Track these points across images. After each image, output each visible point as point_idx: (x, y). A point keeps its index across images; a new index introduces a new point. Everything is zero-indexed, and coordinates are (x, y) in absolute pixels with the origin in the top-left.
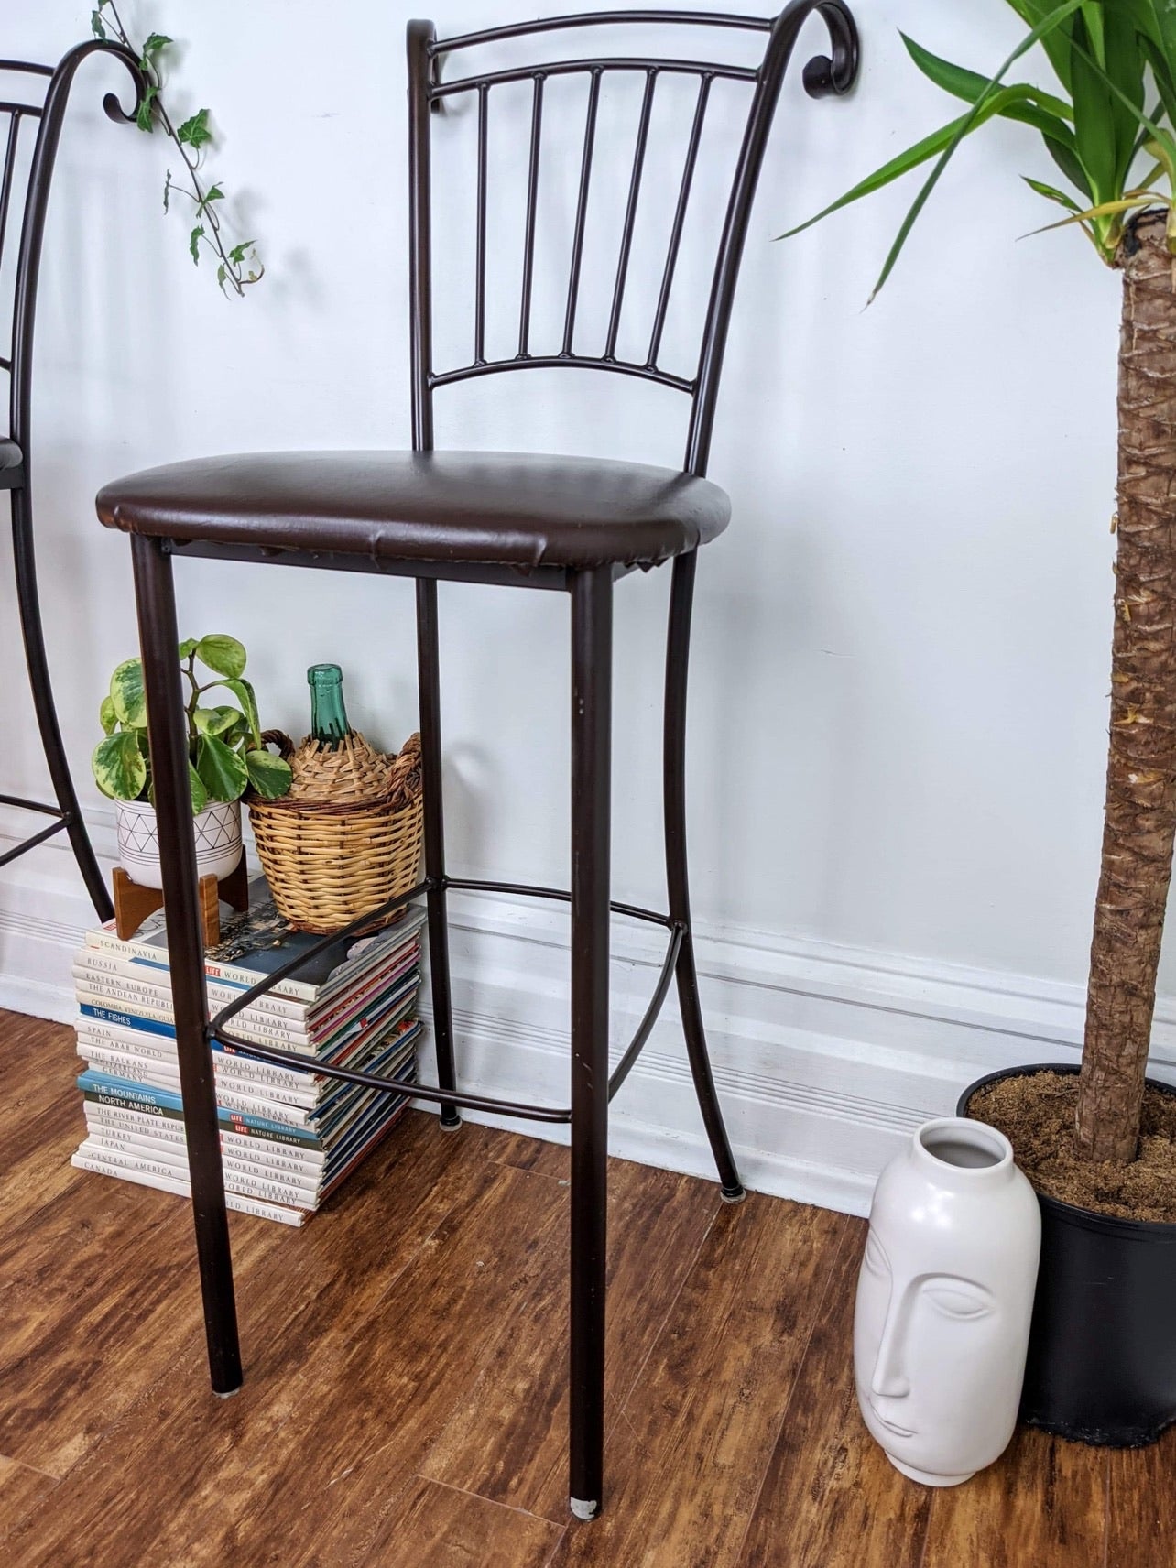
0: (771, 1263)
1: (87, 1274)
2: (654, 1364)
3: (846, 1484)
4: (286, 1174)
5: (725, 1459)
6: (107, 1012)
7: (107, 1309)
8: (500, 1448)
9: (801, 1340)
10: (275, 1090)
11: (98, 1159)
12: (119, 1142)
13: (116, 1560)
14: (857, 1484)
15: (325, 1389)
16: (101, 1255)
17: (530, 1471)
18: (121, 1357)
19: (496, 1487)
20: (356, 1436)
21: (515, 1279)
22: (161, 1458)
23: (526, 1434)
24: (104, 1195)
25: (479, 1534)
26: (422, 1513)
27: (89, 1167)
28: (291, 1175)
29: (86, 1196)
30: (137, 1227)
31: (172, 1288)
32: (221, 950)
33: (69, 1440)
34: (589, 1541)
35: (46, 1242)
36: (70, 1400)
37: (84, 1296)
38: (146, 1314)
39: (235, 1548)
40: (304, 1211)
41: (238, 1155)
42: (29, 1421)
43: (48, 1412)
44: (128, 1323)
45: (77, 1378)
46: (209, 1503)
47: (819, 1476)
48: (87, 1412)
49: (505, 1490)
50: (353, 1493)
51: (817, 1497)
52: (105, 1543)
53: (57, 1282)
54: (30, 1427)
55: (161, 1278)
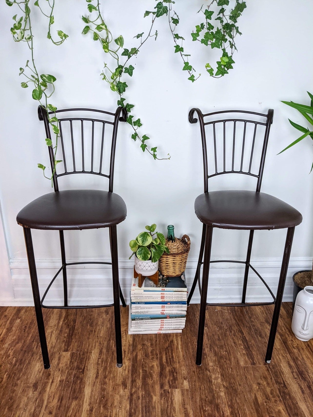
0: (259, 314)
1: (154, 354)
2: (257, 337)
3: (297, 345)
4: (178, 324)
5: (279, 347)
6: (139, 303)
7: (165, 358)
8: (248, 357)
10: (178, 309)
11: (135, 331)
12: (139, 327)
13: (211, 397)
14: (298, 344)
15: (214, 358)
16: (153, 349)
17: (256, 359)
18: (177, 365)
19: (253, 364)
20: (226, 364)
21: (225, 330)
22: (201, 379)
23: (250, 354)
24: (141, 338)
25: (258, 371)
26: (247, 371)
27: (133, 334)
28: (179, 324)
29: (138, 339)
30: (154, 342)
31: (172, 350)
32: (160, 285)
33: (184, 382)
34: (272, 366)
35: (140, 350)
36: (176, 375)
37: (158, 358)
38: (173, 357)
39: (226, 387)
40: (182, 329)
41: (167, 323)
42: (173, 382)
43: (175, 379)
44: (171, 359)
45: (173, 372)
46: (216, 382)
47: (292, 345)
48: (181, 376)
49: (255, 364)
50: (235, 372)
51: (294, 348)
52: (207, 395)
53: (151, 357)
54: (175, 382)
55: (168, 350)
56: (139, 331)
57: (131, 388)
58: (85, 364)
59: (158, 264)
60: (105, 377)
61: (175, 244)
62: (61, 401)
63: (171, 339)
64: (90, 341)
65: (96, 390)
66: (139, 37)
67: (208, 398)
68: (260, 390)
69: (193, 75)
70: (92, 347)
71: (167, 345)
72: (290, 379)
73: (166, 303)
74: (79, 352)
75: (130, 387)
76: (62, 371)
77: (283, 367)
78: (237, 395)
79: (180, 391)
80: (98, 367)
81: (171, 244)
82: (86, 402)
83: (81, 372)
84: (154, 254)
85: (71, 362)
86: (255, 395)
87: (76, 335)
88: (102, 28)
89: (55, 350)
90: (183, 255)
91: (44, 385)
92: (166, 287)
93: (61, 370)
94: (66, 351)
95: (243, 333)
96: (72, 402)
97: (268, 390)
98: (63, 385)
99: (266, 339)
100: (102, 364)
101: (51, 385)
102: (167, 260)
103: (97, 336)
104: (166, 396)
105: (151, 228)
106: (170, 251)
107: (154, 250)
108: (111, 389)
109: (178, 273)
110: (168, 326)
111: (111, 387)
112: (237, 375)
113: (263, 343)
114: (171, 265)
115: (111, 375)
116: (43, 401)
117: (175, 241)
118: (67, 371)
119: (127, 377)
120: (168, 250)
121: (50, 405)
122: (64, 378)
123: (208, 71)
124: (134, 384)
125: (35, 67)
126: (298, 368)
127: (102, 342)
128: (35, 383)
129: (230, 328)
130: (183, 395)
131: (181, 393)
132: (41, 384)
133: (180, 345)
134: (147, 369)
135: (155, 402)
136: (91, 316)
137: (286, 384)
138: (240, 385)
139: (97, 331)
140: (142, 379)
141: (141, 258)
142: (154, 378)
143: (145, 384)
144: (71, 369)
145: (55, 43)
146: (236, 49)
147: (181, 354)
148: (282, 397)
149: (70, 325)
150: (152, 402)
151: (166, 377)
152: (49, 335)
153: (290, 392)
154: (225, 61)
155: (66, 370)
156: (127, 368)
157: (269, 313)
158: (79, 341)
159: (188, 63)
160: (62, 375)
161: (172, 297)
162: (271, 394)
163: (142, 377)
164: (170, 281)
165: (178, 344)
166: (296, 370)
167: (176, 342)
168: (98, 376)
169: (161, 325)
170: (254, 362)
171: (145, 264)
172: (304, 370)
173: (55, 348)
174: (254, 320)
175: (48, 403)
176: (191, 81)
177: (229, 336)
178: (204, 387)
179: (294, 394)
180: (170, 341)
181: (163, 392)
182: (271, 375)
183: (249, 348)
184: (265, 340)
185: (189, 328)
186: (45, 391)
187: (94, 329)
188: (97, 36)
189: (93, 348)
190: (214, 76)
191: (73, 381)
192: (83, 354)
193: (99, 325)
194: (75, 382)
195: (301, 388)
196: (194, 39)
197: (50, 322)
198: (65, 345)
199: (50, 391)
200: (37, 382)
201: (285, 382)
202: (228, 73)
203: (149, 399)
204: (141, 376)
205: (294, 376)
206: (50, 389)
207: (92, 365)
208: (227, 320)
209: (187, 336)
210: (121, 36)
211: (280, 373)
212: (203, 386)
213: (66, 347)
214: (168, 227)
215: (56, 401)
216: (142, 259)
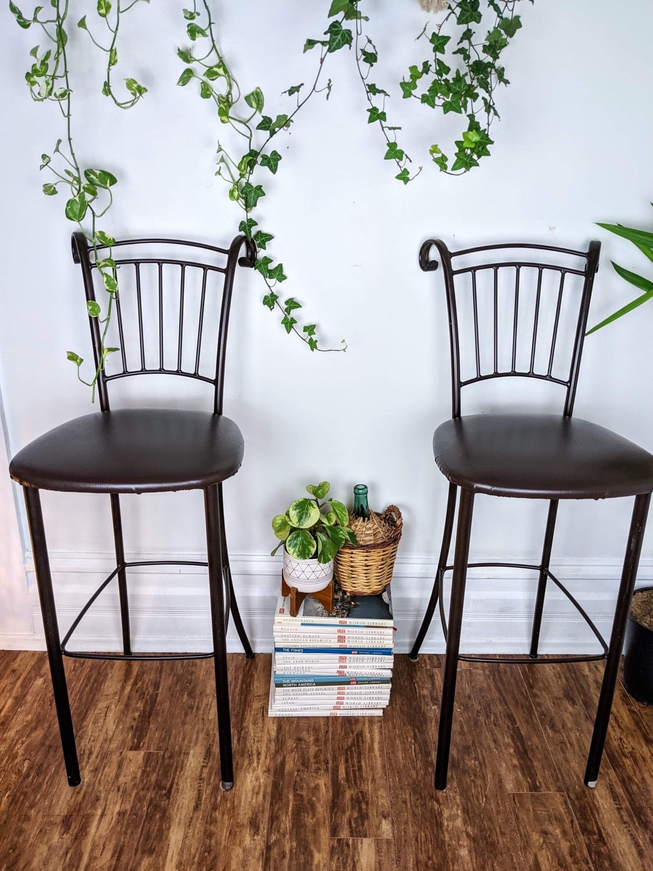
0: (550, 680)
1: (322, 760)
2: (545, 729)
3: (631, 750)
4: (374, 696)
6: (290, 649)
7: (344, 771)
8: (524, 774)
9: (580, 705)
10: (375, 664)
11: (283, 711)
12: (291, 702)
13: (440, 857)
14: (633, 748)
16: (319, 750)
17: (540, 778)
18: (368, 787)
19: (534, 788)
20: (475, 786)
21: (475, 713)
22: (420, 818)
23: (527, 767)
24: (294, 725)
25: (543, 804)
26: (520, 804)
27: (278, 716)
28: (377, 696)
29: (287, 728)
30: (321, 735)
31: (359, 755)
32: (337, 612)
33: (381, 823)
34: (575, 794)
35: (292, 752)
36: (366, 809)
37: (330, 768)
38: (360, 768)
39: (473, 838)
40: (383, 709)
41: (352, 694)
42: (360, 822)
43: (363, 817)
44: (357, 773)
45: (360, 800)
46: (451, 827)
47: (621, 749)
48: (377, 812)
49: (538, 788)
50: (493, 806)
51: (626, 756)
52: (430, 853)
53: (314, 767)
54: (363, 824)
55: (351, 752)
56: (291, 710)
57: (268, 833)
58: (174, 779)
59: (332, 567)
60: (215, 808)
61: (370, 525)
62: (119, 857)
63: (358, 729)
64: (187, 728)
65: (194, 835)
66: (293, 93)
67: (432, 860)
68: (547, 846)
69: (405, 169)
70: (190, 742)
71: (350, 741)
72: (613, 824)
73: (349, 651)
74: (162, 752)
75: (266, 831)
76: (124, 792)
77: (598, 797)
78: (495, 857)
79: (373, 844)
80: (200, 786)
81: (360, 525)
82: (172, 861)
83: (164, 795)
84: (324, 546)
85: (144, 772)
86: (535, 856)
87: (157, 714)
88: (217, 74)
89: (112, 746)
90: (385, 549)
91: (84, 820)
92: (348, 616)
93: (121, 790)
94: (135, 750)
95: (514, 720)
96: (141, 859)
97: (565, 846)
98: (125, 822)
99: (563, 734)
100: (210, 779)
101: (100, 820)
102: (352, 559)
103: (203, 719)
104: (343, 852)
105: (319, 491)
106: (358, 539)
107: (324, 538)
108: (225, 833)
109: (375, 587)
110: (352, 701)
111: (225, 831)
112: (498, 812)
113: (558, 742)
114: (360, 569)
115: (227, 804)
116: (81, 855)
117: (368, 520)
118: (135, 791)
119: (261, 808)
120: (355, 536)
121: (95, 864)
122: (128, 807)
123: (436, 160)
124: (275, 824)
125: (73, 154)
126: (633, 800)
127: (211, 732)
128: (66, 817)
129: (487, 710)
130: (378, 851)
131: (374, 847)
132: (79, 819)
133: (377, 743)
134: (304, 793)
135: (318, 865)
136: (192, 675)
137: (604, 835)
138: (503, 834)
139: (203, 707)
140: (293, 814)
141: (295, 554)
142: (319, 813)
143: (298, 824)
144: (143, 789)
145: (119, 105)
146: (496, 113)
147: (379, 763)
148: (594, 862)
149: (147, 693)
150: (311, 865)
151: (344, 812)
152: (101, 713)
153: (612, 852)
154: (473, 141)
155: (132, 790)
156: (262, 789)
157: (572, 677)
158: (163, 729)
159: (395, 144)
160: (123, 800)
161: (362, 638)
162: (571, 856)
163: (293, 810)
164: (358, 603)
165: (372, 740)
166: (628, 804)
167: (368, 735)
168: (200, 804)
169: (338, 698)
170: (536, 784)
171: (304, 567)
172: (644, 804)
173: (112, 741)
174: (539, 693)
175: (92, 859)
176: (402, 181)
177: (484, 726)
178: (426, 835)
179: (620, 856)
180: (355, 733)
181: (336, 844)
182: (572, 815)
183: (526, 752)
184: (563, 736)
185: (398, 706)
186: (86, 834)
187: (196, 703)
188: (208, 90)
189: (192, 745)
190: (449, 170)
191: (147, 814)
192: (171, 757)
193: (207, 695)
194: (150, 817)
195: (637, 845)
196: (407, 95)
197: (106, 684)
198: (134, 736)
199: (97, 834)
200: (70, 814)
201: (603, 831)
202: (477, 165)
203: (305, 859)
204: (290, 809)
205: (621, 816)
206: (98, 828)
207: (189, 781)
208: (481, 690)
209: (393, 723)
210: (258, 90)
211: (591, 809)
212: (423, 834)
213: (136, 740)
214: (355, 488)
215: (108, 855)
216: (298, 556)
